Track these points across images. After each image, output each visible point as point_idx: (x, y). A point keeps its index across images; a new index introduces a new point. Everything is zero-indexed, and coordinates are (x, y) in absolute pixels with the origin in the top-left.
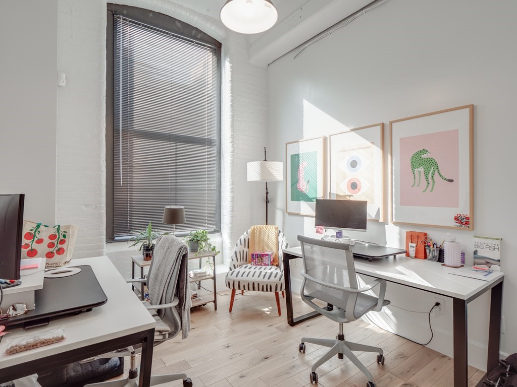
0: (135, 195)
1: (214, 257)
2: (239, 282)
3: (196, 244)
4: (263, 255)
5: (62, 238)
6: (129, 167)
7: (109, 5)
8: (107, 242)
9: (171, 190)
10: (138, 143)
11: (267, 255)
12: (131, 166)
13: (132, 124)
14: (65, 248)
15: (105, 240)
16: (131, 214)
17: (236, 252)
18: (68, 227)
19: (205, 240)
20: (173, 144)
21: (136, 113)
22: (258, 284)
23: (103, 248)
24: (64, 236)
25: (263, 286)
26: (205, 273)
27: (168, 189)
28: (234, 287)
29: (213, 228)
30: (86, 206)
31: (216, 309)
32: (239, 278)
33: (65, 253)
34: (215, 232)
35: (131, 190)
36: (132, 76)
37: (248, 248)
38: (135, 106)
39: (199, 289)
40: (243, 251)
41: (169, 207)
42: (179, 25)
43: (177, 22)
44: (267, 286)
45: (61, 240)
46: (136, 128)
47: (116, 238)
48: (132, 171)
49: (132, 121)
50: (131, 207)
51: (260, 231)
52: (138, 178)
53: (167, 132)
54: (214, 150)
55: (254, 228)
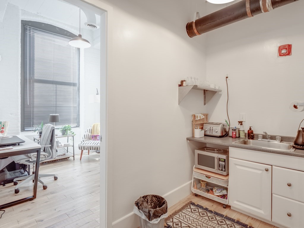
0: (35, 110)
1: (73, 137)
2: (84, 147)
3: (65, 131)
4: (97, 136)
5: (2, 126)
6: (32, 96)
7: (22, 21)
8: (21, 131)
9: (53, 107)
10: (36, 85)
11: (99, 136)
12: (33, 96)
13: (34, 77)
14: (4, 131)
15: (20, 130)
16: (33, 118)
17: (85, 135)
18: (5, 122)
19: (69, 130)
20: (55, 85)
21: (35, 71)
22: (92, 147)
23: (19, 133)
24: (4, 126)
25: (94, 148)
26: (69, 144)
27: (52, 107)
28: (82, 149)
29: (75, 125)
30: (11, 114)
31: (74, 160)
32: (84, 145)
33: (4, 133)
34: (77, 127)
35: (33, 107)
36: (34, 54)
37: (91, 133)
38: (35, 68)
39: (67, 152)
40: (88, 135)
41: (52, 115)
42: (57, 29)
43: (57, 28)
44: (96, 148)
45: (2, 127)
46: (36, 78)
47: (25, 130)
48: (33, 98)
49: (33, 74)
50: (33, 115)
51: (97, 125)
52: (37, 101)
53: (51, 80)
54: (76, 88)
55: (94, 125)
